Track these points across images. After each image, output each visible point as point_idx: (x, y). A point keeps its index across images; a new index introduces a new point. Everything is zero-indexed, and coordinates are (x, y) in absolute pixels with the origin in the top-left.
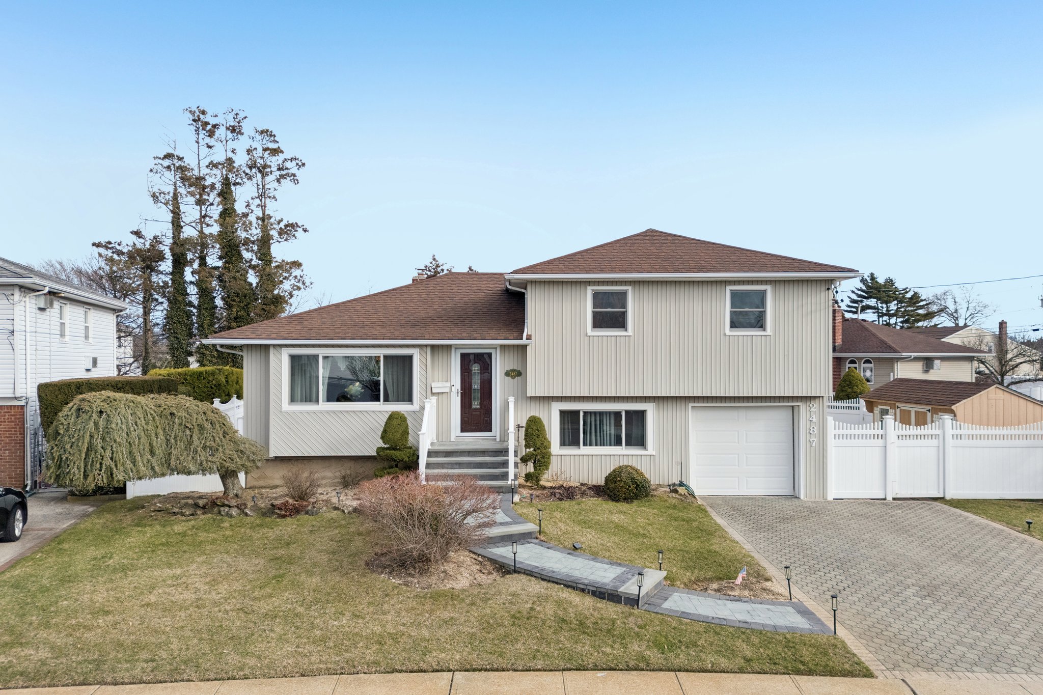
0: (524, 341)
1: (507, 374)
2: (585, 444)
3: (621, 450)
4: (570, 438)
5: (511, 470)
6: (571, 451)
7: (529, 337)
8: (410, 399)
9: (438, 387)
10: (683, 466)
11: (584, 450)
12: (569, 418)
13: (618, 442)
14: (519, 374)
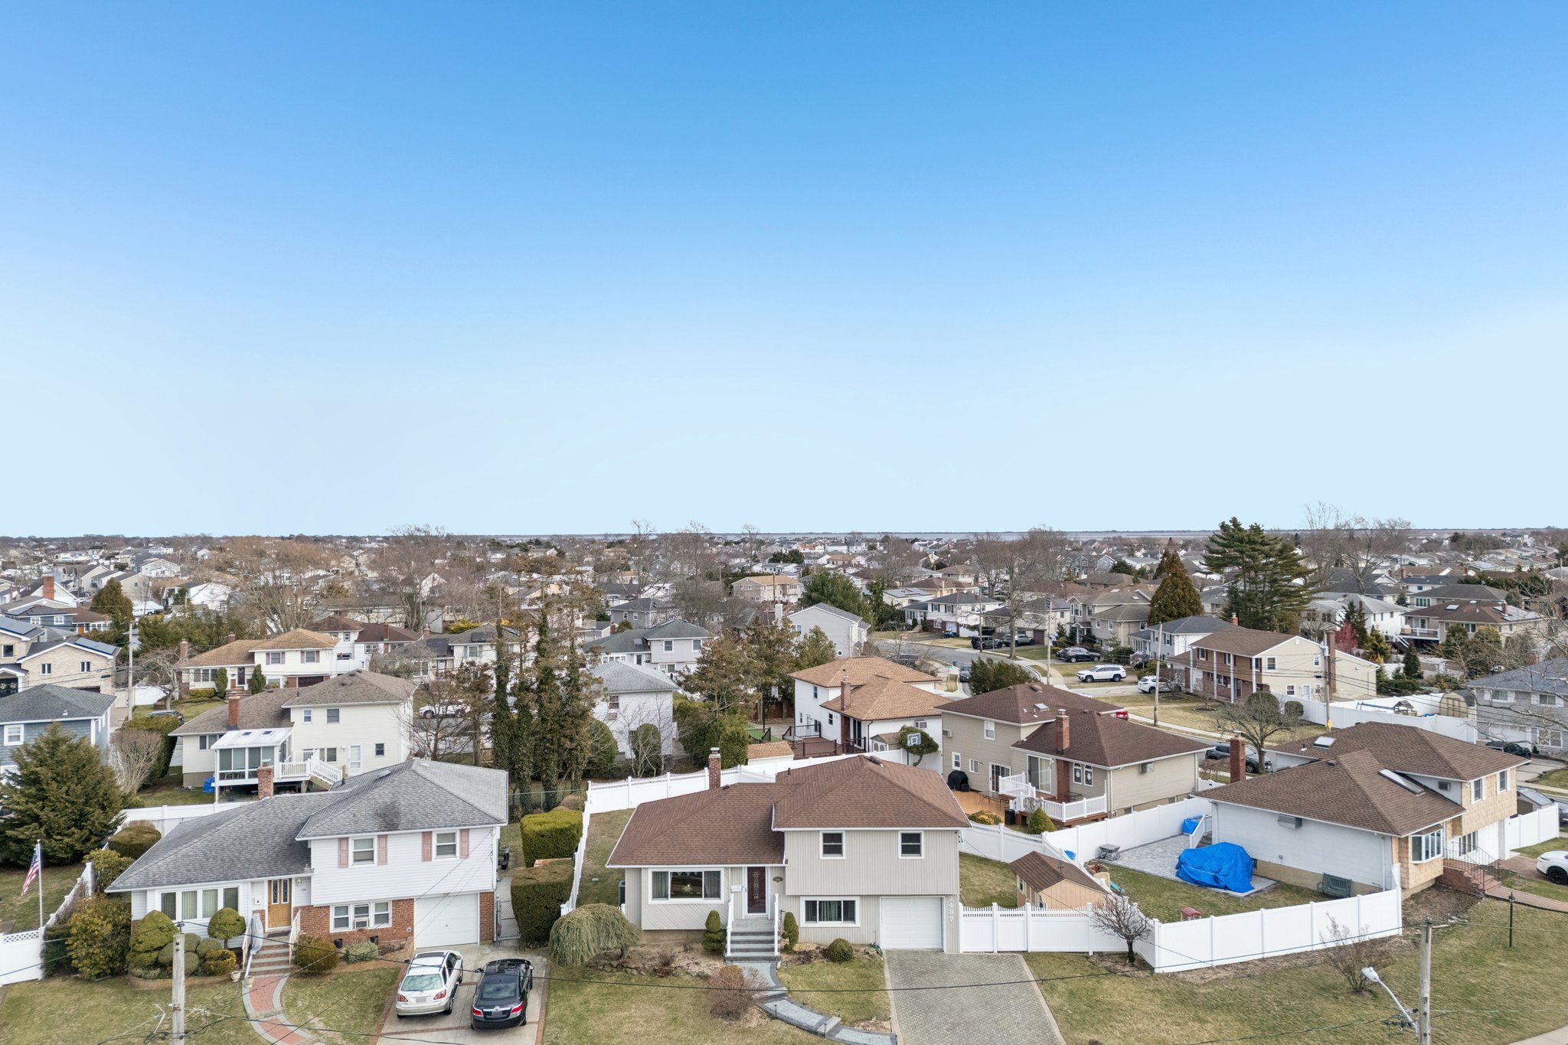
0: (784, 865)
1: (774, 879)
2: (820, 920)
3: (841, 924)
4: (811, 916)
5: (776, 946)
6: (811, 924)
7: (787, 862)
8: (718, 895)
9: (735, 888)
10: (876, 933)
11: (820, 924)
12: (811, 906)
13: (839, 919)
14: (781, 879)
